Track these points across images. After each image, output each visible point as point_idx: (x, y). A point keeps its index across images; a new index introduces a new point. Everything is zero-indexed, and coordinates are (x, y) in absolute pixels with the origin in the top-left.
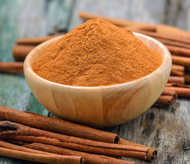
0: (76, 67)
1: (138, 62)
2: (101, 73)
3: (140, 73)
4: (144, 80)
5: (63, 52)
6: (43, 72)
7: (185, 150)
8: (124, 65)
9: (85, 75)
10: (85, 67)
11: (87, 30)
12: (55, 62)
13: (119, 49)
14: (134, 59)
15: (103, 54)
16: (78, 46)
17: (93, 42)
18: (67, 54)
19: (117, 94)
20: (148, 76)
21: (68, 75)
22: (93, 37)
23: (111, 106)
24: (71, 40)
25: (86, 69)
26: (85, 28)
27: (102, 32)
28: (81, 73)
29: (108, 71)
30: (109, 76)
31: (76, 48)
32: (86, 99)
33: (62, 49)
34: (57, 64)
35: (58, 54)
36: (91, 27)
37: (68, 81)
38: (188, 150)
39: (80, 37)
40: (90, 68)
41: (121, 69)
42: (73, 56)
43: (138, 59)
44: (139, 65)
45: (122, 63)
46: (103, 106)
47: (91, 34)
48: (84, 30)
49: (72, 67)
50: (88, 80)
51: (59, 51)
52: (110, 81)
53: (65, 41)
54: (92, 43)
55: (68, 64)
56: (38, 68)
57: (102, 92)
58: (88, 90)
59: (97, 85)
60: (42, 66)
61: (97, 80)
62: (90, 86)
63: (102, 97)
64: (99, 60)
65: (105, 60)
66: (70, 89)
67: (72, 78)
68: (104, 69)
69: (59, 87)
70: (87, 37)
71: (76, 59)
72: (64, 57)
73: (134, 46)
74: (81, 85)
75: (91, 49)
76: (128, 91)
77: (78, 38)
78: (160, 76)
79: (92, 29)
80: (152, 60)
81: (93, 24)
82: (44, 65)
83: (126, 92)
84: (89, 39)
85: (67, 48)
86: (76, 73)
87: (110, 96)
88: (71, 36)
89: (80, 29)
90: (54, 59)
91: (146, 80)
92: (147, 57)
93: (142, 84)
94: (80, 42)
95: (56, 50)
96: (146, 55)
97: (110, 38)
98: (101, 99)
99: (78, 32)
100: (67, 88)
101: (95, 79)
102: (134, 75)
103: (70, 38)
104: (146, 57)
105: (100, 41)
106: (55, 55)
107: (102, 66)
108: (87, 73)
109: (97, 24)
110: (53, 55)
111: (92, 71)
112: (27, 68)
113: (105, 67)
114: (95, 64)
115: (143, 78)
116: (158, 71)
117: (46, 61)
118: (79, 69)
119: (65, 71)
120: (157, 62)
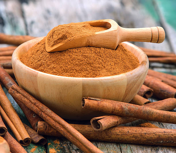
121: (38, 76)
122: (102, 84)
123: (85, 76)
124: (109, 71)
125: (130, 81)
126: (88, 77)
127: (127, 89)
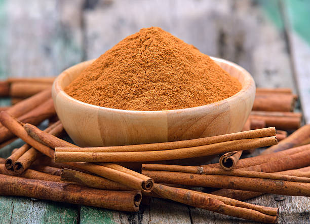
0: (129, 88)
1: (212, 83)
2: (165, 94)
3: (216, 97)
4: (224, 104)
5: (109, 69)
6: (81, 97)
7: (278, 201)
8: (194, 85)
9: (142, 96)
10: (143, 86)
11: (143, 40)
12: (99, 83)
13: (188, 64)
14: (207, 79)
15: (166, 69)
16: (131, 60)
17: (152, 55)
18: (115, 71)
19: (188, 121)
20: (228, 100)
21: (118, 98)
22: (151, 48)
23: (178, 138)
24: (120, 54)
25: (144, 89)
26: (140, 38)
27: (163, 41)
28: (137, 94)
29: (175, 91)
30: (175, 98)
31: (129, 63)
32: (146, 127)
33: (107, 65)
34: (101, 85)
35: (101, 73)
36: (148, 36)
37: (119, 105)
38: (282, 201)
39: (134, 49)
40: (149, 88)
41: (191, 89)
42: (124, 73)
43: (212, 79)
44: (214, 86)
45: (192, 83)
46: (168, 138)
47: (149, 44)
48: (138, 40)
49: (124, 88)
50: (147, 103)
51: (103, 69)
52: (177, 105)
53: (111, 56)
54: (150, 55)
55: (118, 83)
56: (73, 93)
57: (168, 118)
58: (148, 115)
59: (161, 109)
60: (79, 90)
61: (161, 103)
62: (150, 110)
63: (168, 124)
64: (162, 77)
65: (170, 77)
66: (125, 113)
67: (125, 102)
68: (169, 89)
70: (143, 48)
71: (129, 76)
72: (111, 75)
73: (206, 64)
74: (139, 109)
75: (149, 64)
76: (203, 117)
77: (130, 50)
78: (244, 101)
79: (149, 38)
80: (230, 83)
81: (150, 32)
82: (83, 88)
83: (200, 119)
84: (146, 51)
85: (114, 64)
86: (130, 95)
87: (179, 123)
88: (119, 49)
89: (132, 39)
90: (96, 80)
91: (227, 105)
92: (223, 79)
93: (221, 108)
94: (134, 54)
95: (98, 68)
96: (221, 76)
97: (175, 50)
98: (166, 127)
99: (129, 43)
100: (120, 113)
101: (157, 102)
102: (209, 99)
103: (118, 51)
104: (221, 79)
105: (161, 53)
106: (97, 74)
107: (165, 85)
108: (145, 93)
109: (155, 32)
110: (95, 74)
111: (152, 91)
112: (59, 92)
113: (170, 87)
114: (156, 82)
115: (222, 102)
116: (240, 94)
117: (84, 83)
118: (135, 89)
119: (114, 93)
120: (236, 86)
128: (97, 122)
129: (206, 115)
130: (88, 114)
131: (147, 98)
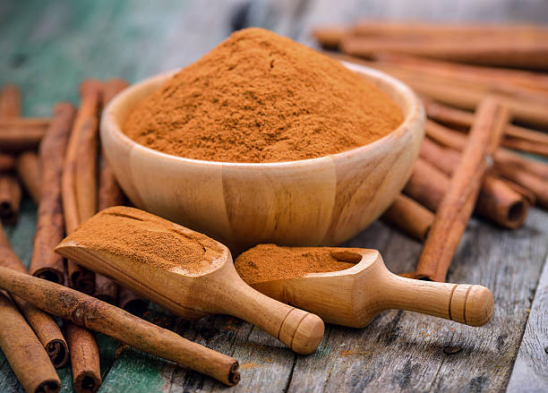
2: (317, 131)
7: (448, 354)
15: (307, 95)
19: (364, 167)
23: (350, 196)
41: (351, 119)
46: (336, 198)
62: (302, 158)
66: (269, 169)
68: (321, 123)
69: (240, 168)
74: (285, 159)
76: (383, 158)
83: (379, 162)
87: (352, 173)
98: (334, 181)
107: (314, 117)
121: (133, 154)
122: (269, 177)
123: (238, 159)
124: (295, 148)
125: (345, 175)
126: (243, 161)
127: (339, 194)
128: (221, 188)
129: (387, 154)
130: (204, 177)
131: (290, 141)
